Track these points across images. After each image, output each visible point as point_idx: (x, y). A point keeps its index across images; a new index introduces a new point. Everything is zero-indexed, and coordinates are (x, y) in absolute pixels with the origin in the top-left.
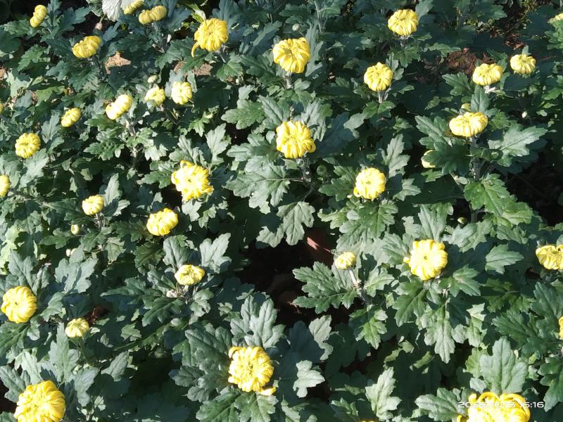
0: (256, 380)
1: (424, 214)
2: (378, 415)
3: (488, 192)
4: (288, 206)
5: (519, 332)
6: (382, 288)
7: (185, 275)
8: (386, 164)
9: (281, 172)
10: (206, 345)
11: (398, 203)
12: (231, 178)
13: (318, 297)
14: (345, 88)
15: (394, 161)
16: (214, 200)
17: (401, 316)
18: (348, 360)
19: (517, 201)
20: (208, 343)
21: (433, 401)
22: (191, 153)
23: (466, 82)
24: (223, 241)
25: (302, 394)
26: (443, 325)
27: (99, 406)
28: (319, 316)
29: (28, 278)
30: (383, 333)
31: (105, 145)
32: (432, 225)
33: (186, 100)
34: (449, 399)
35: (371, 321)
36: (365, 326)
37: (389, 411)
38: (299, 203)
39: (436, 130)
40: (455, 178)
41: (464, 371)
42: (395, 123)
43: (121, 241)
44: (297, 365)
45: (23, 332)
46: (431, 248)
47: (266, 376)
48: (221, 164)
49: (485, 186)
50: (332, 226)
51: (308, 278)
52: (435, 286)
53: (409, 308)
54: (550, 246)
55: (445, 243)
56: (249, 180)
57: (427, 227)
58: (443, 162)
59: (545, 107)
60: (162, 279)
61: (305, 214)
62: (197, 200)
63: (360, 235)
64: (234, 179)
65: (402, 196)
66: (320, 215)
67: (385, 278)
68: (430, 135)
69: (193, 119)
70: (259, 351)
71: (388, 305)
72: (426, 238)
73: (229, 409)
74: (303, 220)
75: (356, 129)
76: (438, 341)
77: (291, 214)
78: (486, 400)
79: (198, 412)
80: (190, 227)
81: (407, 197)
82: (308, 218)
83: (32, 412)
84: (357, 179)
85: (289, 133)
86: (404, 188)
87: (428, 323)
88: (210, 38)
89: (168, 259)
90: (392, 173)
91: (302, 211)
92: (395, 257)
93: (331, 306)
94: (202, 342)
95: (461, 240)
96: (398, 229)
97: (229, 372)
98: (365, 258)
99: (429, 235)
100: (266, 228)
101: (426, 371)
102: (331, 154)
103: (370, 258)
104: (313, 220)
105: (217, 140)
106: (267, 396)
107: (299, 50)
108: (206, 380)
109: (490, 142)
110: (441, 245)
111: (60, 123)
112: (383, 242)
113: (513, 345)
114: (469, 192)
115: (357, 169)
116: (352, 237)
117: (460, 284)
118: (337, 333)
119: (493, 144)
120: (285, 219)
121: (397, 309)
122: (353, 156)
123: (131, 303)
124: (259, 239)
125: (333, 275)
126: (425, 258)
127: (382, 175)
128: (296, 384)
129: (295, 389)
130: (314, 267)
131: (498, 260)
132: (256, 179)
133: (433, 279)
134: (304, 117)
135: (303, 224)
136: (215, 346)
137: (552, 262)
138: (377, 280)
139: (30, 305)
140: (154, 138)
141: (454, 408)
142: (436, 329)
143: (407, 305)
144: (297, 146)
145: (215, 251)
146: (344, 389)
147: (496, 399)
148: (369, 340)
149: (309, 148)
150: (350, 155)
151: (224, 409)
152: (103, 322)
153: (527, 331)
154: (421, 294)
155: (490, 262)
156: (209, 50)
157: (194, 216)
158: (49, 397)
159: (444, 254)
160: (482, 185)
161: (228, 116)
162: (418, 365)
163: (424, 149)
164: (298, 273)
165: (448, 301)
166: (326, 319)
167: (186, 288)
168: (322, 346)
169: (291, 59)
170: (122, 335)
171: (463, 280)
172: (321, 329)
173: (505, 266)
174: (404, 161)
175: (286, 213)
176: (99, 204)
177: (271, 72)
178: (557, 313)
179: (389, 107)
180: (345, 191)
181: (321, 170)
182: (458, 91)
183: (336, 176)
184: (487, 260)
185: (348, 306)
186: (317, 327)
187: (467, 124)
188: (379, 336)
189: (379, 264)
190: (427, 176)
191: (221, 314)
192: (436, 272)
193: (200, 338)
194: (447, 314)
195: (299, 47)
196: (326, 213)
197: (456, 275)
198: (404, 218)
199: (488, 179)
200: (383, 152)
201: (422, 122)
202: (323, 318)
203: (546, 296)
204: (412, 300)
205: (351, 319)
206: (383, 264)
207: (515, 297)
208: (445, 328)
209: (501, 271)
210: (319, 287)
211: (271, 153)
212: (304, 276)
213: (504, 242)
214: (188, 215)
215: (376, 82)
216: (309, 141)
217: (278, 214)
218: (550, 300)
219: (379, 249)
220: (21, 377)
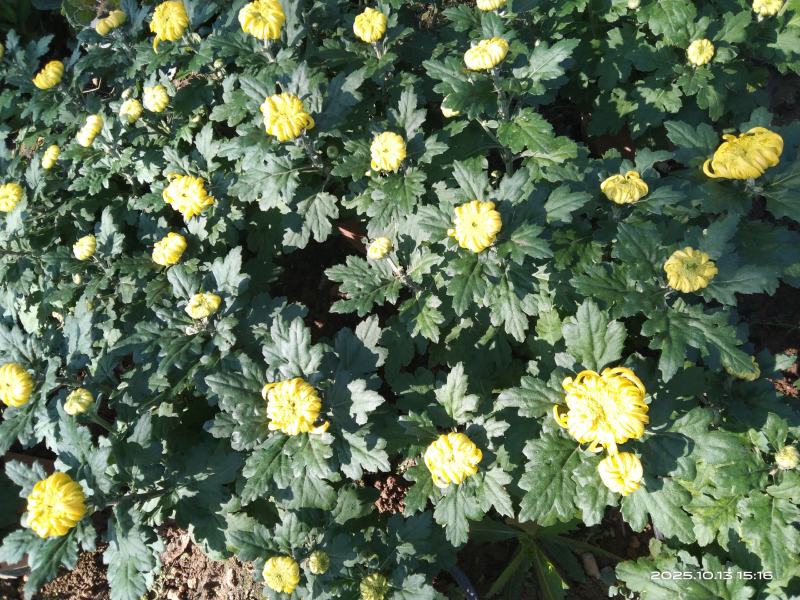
0: (302, 419)
1: (460, 172)
2: (455, 418)
3: (526, 129)
4: (307, 200)
5: (604, 289)
6: (428, 271)
7: (197, 306)
8: (401, 126)
9: (285, 162)
10: (234, 388)
11: (425, 168)
12: (232, 182)
13: (358, 297)
14: (336, 50)
15: (410, 119)
16: (222, 212)
17: (459, 302)
18: (407, 359)
19: (556, 136)
20: (237, 385)
21: (519, 395)
22: (181, 164)
23: (470, 13)
24: (235, 257)
25: (361, 420)
26: (509, 299)
27: (138, 477)
28: (364, 318)
29: (22, 349)
30: (440, 322)
31: (90, 178)
32: (471, 183)
33: (162, 106)
34: (537, 388)
35: (424, 311)
36: (419, 318)
37: (467, 412)
38: (318, 195)
39: (450, 72)
40: (484, 124)
41: (536, 338)
42: (400, 79)
43: (132, 280)
44: (350, 387)
45: (30, 414)
46: (478, 211)
47: (314, 412)
48: (218, 170)
49: (520, 124)
50: (359, 213)
51: (343, 277)
52: (491, 256)
53: (466, 291)
54: (616, 176)
55: (494, 200)
56: (252, 181)
57: (466, 185)
58: (467, 105)
59: (560, 28)
60: (175, 316)
61: (328, 205)
62: (200, 215)
63: (391, 215)
64: (235, 182)
65: (428, 158)
66: (344, 202)
67: (430, 258)
68: (444, 79)
69: (179, 127)
70: (298, 382)
71: (439, 286)
72: (469, 201)
73: (280, 457)
74: (327, 212)
75: (357, 90)
76: (507, 320)
77: (312, 208)
78: (585, 380)
79: (245, 469)
80: (202, 248)
81: (435, 158)
82: (331, 210)
83: (45, 516)
84: (371, 149)
85: (276, 110)
86: (428, 148)
87: (490, 300)
88: (168, 25)
89: (177, 291)
90: (411, 135)
91: (324, 205)
92: (437, 233)
93: (375, 304)
94: (228, 386)
95: (513, 193)
96: (430, 198)
97: (268, 417)
98: (402, 240)
99: (471, 197)
100: (289, 230)
101: (493, 345)
102: (334, 126)
103: (407, 238)
104: (337, 210)
105: (206, 144)
106: (320, 435)
107: (270, 10)
108: (243, 433)
109: (515, 71)
110: (490, 205)
111: (41, 167)
112: (418, 218)
113: (601, 306)
114: (504, 135)
115: (369, 139)
116: (382, 219)
117: (524, 247)
118: (389, 328)
119: (519, 73)
120: (307, 216)
121: (453, 294)
122: (363, 128)
123: (146, 351)
124: (284, 243)
125: (370, 267)
126: (473, 225)
127: (399, 137)
128: (352, 411)
129: (352, 416)
130: (348, 262)
131: (560, 208)
132: (260, 177)
133: (487, 249)
134: (292, 88)
135: (328, 217)
136: (246, 386)
137: (624, 195)
138: (421, 263)
139: (23, 383)
140: (142, 158)
141: (547, 398)
142: (501, 306)
143: (464, 288)
144: (290, 123)
145: (229, 270)
146: (410, 391)
147: (597, 378)
148: (426, 335)
149: (306, 124)
150: (360, 128)
151: (274, 458)
152: (130, 375)
153: (613, 284)
154: (477, 269)
155: (551, 211)
156: (170, 39)
157: (203, 235)
158: (61, 494)
159: (495, 215)
160: (517, 124)
161: (217, 114)
162: (483, 341)
163: (440, 97)
164: (331, 274)
165: (508, 269)
166: (373, 319)
167: (205, 320)
168: (375, 351)
169: (261, 23)
170: (150, 388)
171: (525, 241)
172: (369, 332)
173: (571, 212)
174: (421, 118)
175: (307, 209)
176: (91, 246)
177: (248, 49)
178: (650, 256)
179: (391, 59)
180: (362, 167)
181: (332, 151)
182: (463, 25)
183: (347, 153)
184: (548, 210)
185: (393, 301)
186: (364, 332)
187: (484, 54)
188: (436, 327)
189: (418, 243)
190: (451, 129)
191: (257, 337)
192: (490, 239)
193: (225, 382)
194: (511, 284)
195: (269, 7)
196: (349, 199)
197: (515, 238)
198: (434, 185)
199: (522, 117)
200: (394, 112)
201: (432, 67)
202: (369, 319)
203: (634, 239)
204: (467, 280)
205: (400, 314)
206: (423, 242)
207: (582, 246)
208: (512, 302)
209: (566, 220)
210: (357, 285)
211: (262, 140)
212: (338, 275)
213: (558, 184)
214: (197, 235)
215: (368, 31)
216: (303, 114)
217: (298, 212)
218: (640, 242)
219: (415, 225)
220: (33, 469)
